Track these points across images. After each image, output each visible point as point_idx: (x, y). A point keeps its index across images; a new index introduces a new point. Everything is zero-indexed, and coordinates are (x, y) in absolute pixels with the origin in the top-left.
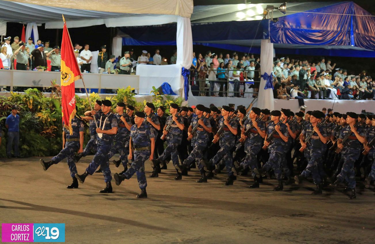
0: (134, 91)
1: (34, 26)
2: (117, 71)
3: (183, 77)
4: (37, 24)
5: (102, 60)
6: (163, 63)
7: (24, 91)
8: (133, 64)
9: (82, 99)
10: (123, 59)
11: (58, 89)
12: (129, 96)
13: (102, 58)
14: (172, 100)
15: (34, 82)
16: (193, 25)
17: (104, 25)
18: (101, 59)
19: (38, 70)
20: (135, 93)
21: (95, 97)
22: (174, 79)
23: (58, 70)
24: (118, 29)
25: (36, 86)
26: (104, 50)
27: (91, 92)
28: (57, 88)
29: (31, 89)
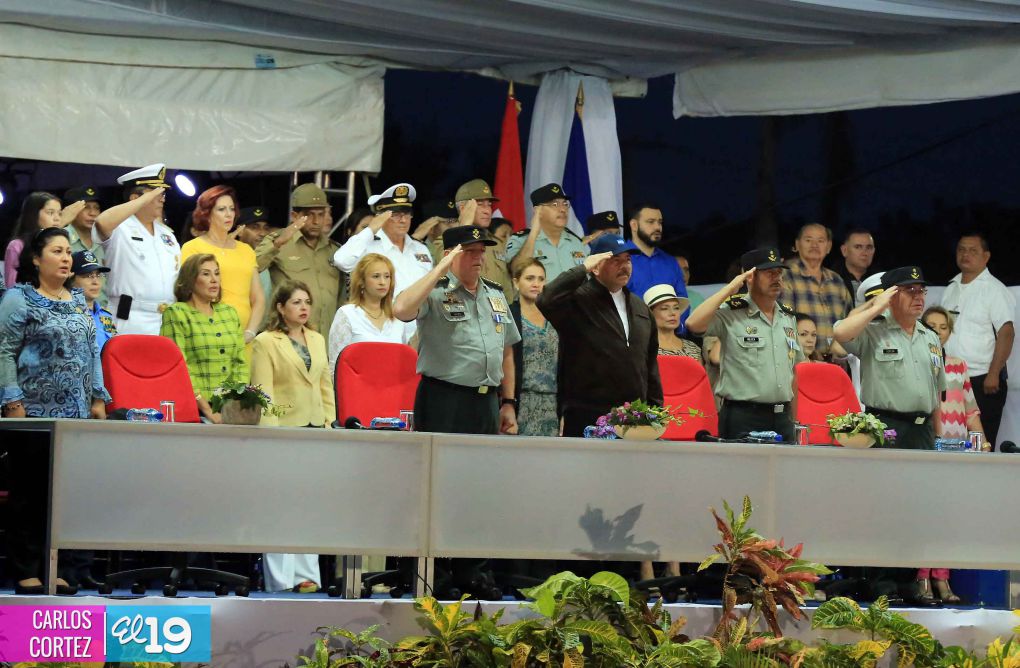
1: (588, 100)
4: (610, 81)
7: (523, 592)
11: (771, 576)
15: (593, 523)
19: (618, 429)
25: (605, 553)
28: (764, 566)
29: (568, 575)
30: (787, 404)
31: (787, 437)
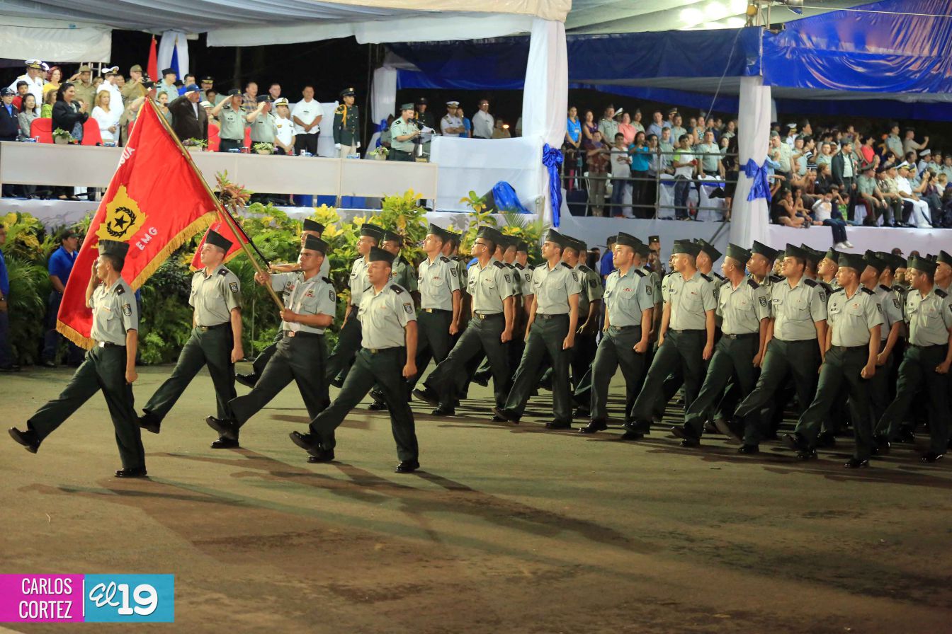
0: (423, 202)
3: (546, 168)
5: (345, 124)
6: (498, 134)
8: (422, 136)
9: (294, 220)
10: (399, 122)
11: (235, 195)
12: (412, 213)
13: (344, 120)
14: (519, 226)
16: (571, 40)
17: (353, 38)
18: (343, 123)
20: (427, 207)
21: (328, 217)
22: (522, 173)
23: (237, 149)
24: (386, 49)
26: (350, 100)
27: (319, 205)
28: (232, 192)
30: (242, 141)
31: (241, 151)
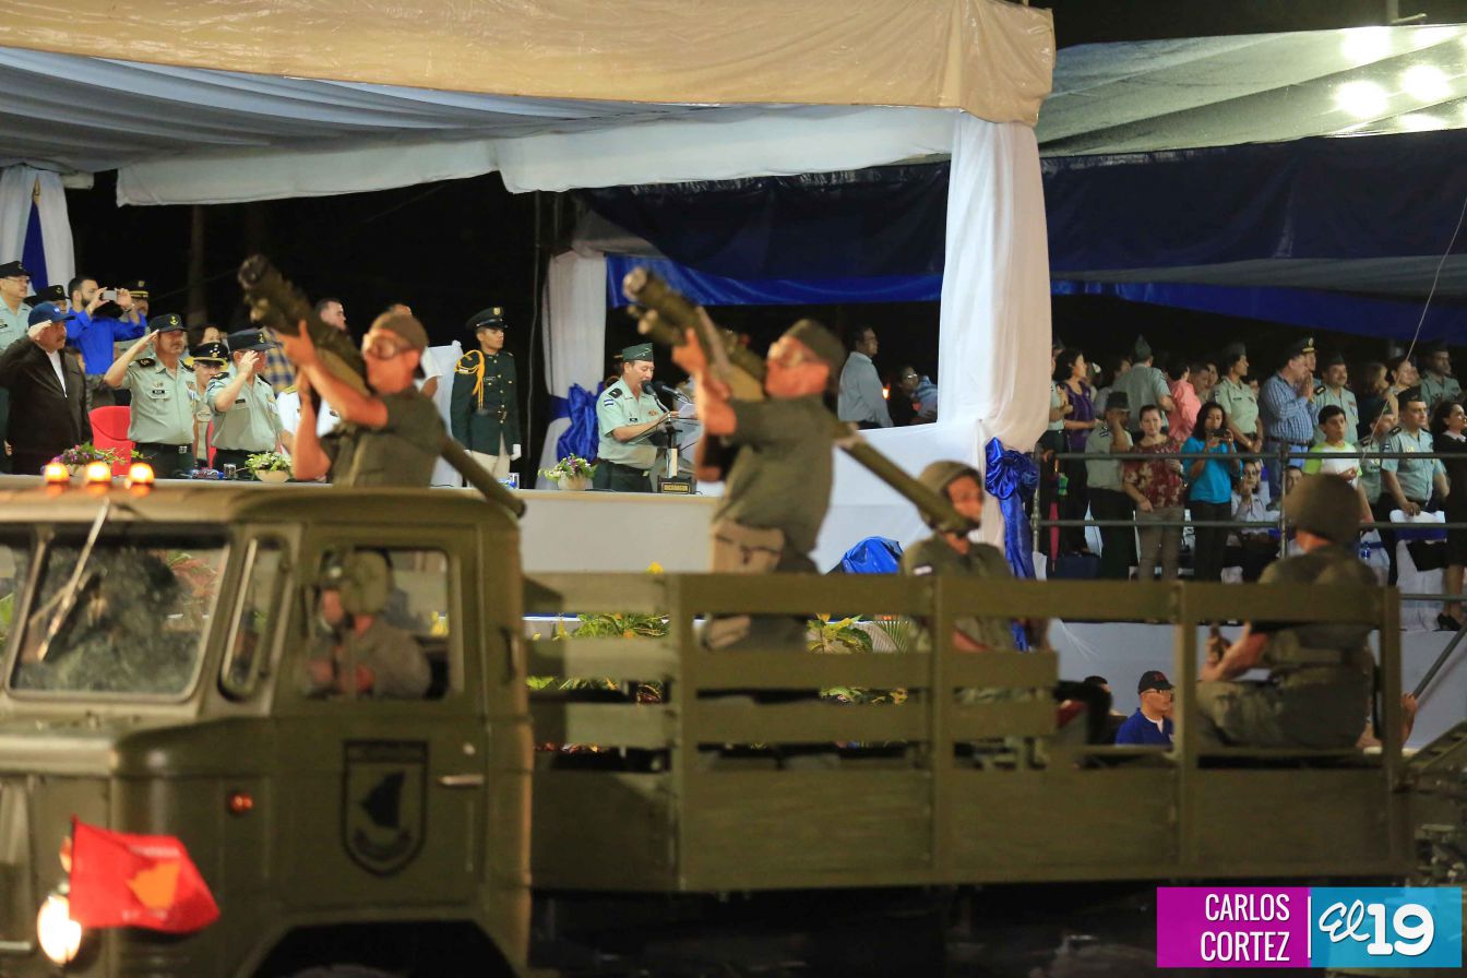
1: (44, 191)
2: (578, 470)
3: (995, 500)
4: (61, 174)
5: (480, 400)
10: (618, 393)
13: (478, 389)
16: (1054, 170)
17: (494, 178)
18: (475, 397)
24: (579, 205)
26: (492, 339)
30: (189, 446)
